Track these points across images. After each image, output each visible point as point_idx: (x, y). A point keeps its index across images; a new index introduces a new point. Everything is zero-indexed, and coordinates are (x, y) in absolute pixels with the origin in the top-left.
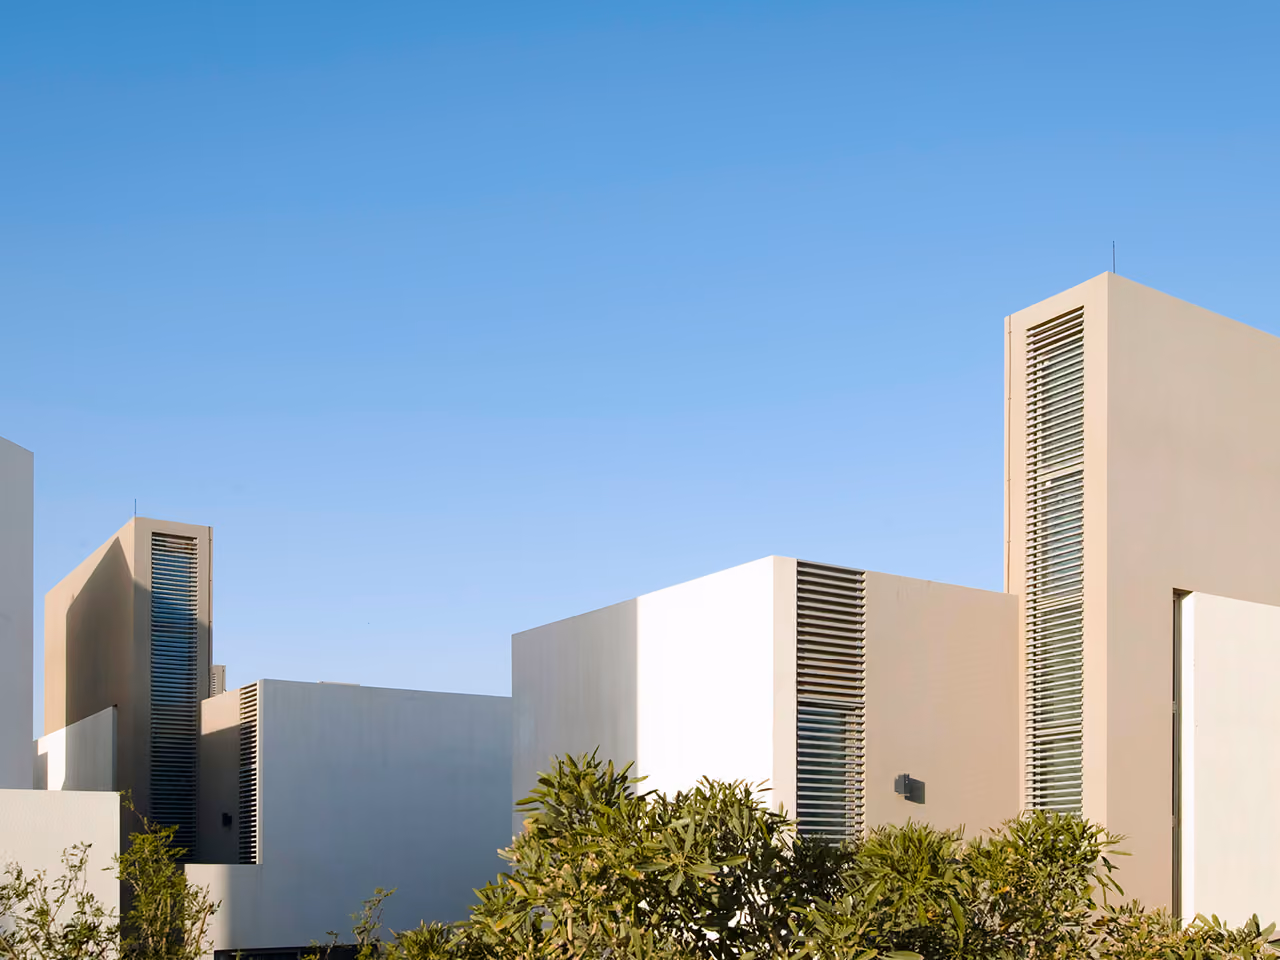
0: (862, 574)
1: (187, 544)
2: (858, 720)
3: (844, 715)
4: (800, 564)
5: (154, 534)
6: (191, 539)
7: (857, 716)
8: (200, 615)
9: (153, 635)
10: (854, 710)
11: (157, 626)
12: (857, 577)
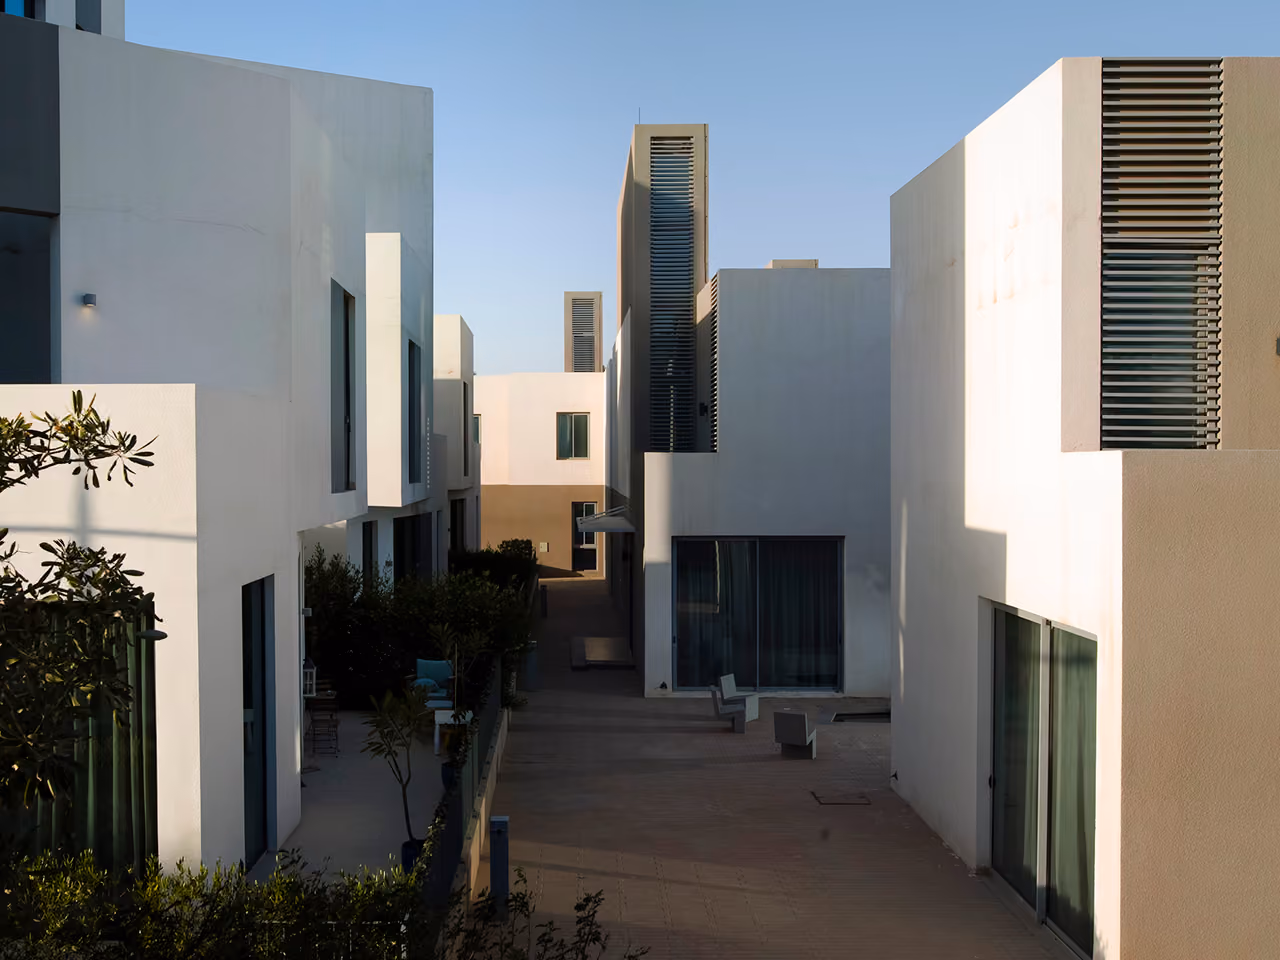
0: (1219, 63)
1: (684, 144)
2: (1212, 261)
3: (1195, 257)
4: (1105, 63)
5: (653, 138)
6: (689, 138)
7: (1210, 255)
8: (697, 205)
9: (652, 235)
10: (1206, 248)
11: (656, 227)
12: (1213, 68)
